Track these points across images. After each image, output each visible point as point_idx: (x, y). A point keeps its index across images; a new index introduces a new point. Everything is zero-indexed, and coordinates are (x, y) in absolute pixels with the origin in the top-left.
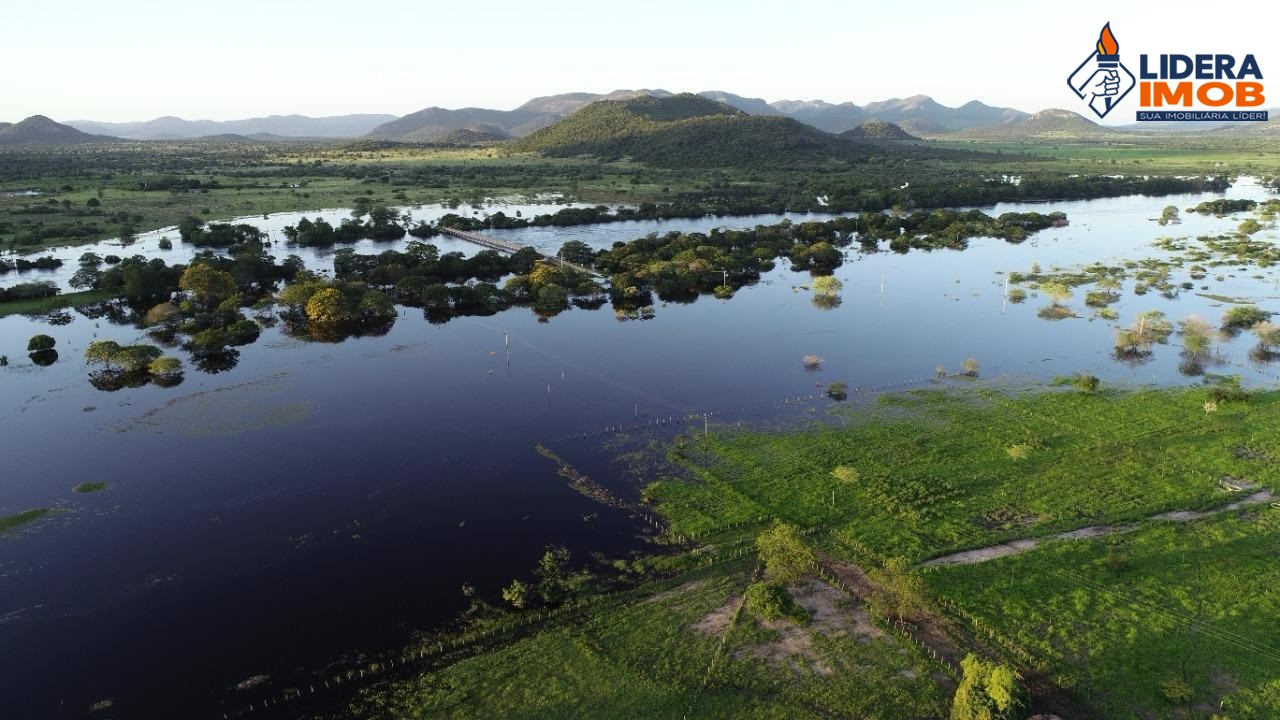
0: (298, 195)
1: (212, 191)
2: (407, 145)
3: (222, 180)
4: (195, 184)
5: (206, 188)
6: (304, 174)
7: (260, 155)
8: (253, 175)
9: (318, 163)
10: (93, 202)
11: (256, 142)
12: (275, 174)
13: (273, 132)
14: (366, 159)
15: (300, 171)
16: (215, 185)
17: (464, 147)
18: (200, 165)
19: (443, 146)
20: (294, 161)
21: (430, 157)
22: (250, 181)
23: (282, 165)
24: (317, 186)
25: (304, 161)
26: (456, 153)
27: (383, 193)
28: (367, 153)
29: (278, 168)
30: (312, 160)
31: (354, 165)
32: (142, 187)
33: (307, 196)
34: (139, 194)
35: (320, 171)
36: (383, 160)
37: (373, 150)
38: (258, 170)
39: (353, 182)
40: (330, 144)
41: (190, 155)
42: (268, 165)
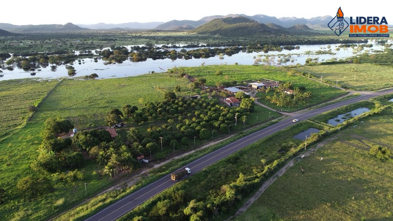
0: (134, 42)
1: (115, 41)
2: (164, 31)
3: (118, 39)
4: (112, 40)
5: (114, 40)
6: (136, 38)
7: (126, 33)
8: (124, 38)
9: (140, 35)
10: (92, 43)
11: (125, 30)
12: (130, 38)
13: (129, 27)
14: (152, 35)
15: (136, 37)
16: (116, 40)
17: (179, 31)
18: (112, 36)
19: (173, 31)
20: (134, 35)
21: (169, 34)
22: (124, 39)
23: (131, 36)
24: (139, 40)
25: (137, 35)
26: (176, 33)
27: (153, 42)
28: (153, 33)
29: (130, 37)
30: (139, 35)
31: (149, 36)
32: (101, 40)
33: (136, 42)
34: (100, 42)
35: (140, 37)
36: (157, 35)
37: (155, 32)
38: (125, 37)
39: (147, 40)
40: (144, 31)
41: (109, 33)
42: (128, 36)
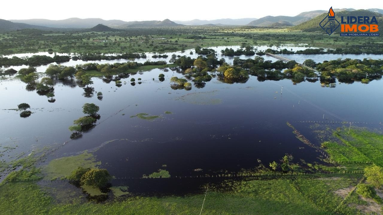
0: (226, 41)
1: (204, 39)
2: (259, 27)
3: (207, 37)
4: (200, 38)
5: (203, 38)
6: (229, 36)
7: (218, 30)
8: (215, 35)
9: (233, 32)
10: (176, 41)
11: (217, 26)
12: (221, 35)
13: (221, 23)
14: (247, 31)
15: (228, 35)
16: (205, 38)
17: (277, 28)
18: (202, 32)
19: (270, 28)
20: (226, 32)
21: (265, 31)
22: (214, 37)
23: (223, 33)
24: (231, 39)
25: (229, 32)
26: (274, 30)
27: (251, 42)
28: (247, 30)
29: (222, 34)
30: (231, 32)
31: (243, 33)
32: (188, 38)
33: (228, 41)
34: (187, 40)
35: (233, 35)
36: (251, 32)
37: (249, 29)
38: (217, 34)
39: (242, 38)
40: (237, 27)
41: (200, 30)
42: (219, 33)
